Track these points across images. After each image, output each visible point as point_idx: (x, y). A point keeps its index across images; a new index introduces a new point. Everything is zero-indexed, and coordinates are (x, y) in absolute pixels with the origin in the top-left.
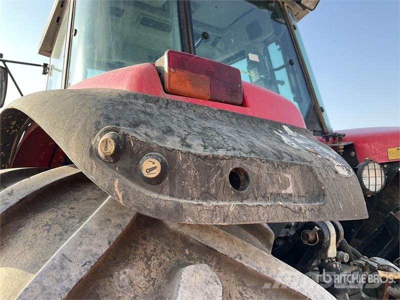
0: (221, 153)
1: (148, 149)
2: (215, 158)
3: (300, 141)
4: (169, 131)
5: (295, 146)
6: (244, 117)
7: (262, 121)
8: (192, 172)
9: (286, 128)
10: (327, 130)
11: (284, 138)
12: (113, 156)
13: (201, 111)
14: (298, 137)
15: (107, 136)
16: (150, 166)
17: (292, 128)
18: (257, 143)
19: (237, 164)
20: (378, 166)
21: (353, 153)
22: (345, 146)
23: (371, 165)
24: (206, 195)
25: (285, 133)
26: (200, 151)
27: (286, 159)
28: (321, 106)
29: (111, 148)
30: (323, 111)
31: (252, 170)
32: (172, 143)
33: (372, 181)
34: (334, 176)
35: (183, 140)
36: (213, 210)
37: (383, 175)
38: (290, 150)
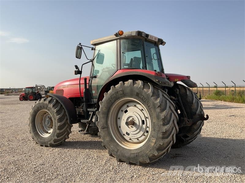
4: (160, 80)
6: (162, 77)
15: (157, 80)
20: (173, 82)
24: (163, 84)
27: (167, 82)
37: (174, 84)
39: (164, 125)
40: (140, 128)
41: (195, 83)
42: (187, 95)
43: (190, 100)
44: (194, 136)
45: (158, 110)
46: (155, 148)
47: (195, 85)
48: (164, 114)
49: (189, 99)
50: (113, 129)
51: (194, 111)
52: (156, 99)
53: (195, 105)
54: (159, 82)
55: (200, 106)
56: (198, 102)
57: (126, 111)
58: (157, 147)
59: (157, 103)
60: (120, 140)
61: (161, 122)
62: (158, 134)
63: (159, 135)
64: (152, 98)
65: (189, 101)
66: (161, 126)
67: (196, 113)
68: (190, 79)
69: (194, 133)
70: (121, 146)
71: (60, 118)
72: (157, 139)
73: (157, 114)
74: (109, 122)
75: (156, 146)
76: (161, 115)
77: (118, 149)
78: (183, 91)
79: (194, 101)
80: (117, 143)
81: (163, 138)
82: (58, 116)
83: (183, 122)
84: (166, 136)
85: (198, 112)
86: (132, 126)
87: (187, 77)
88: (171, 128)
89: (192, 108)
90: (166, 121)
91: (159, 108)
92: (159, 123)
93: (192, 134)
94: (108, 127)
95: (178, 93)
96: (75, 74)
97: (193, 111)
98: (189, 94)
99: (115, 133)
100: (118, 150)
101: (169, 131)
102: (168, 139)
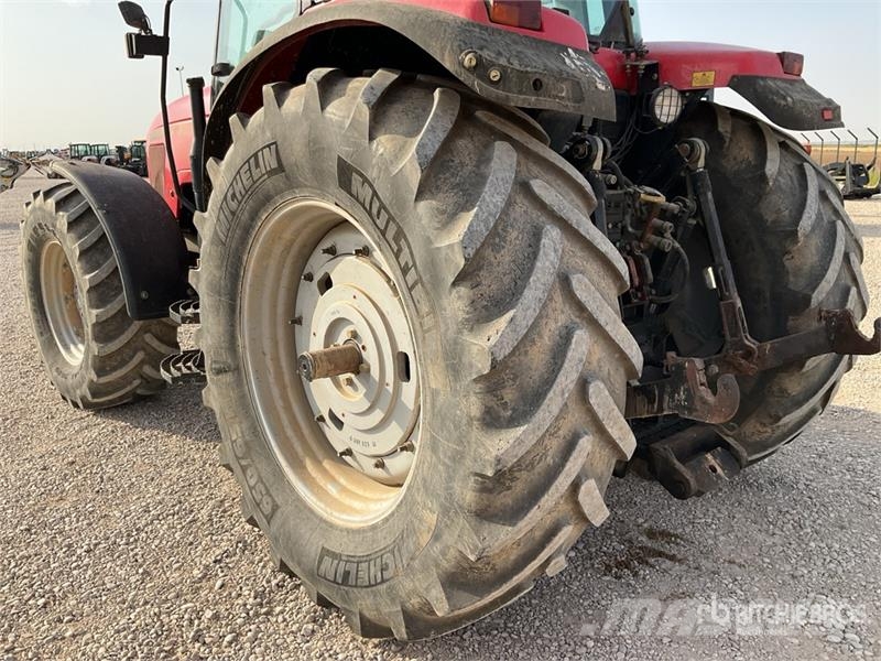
0: (529, 69)
1: (493, 65)
2: (527, 72)
3: (578, 63)
4: (499, 54)
5: (573, 66)
6: (541, 41)
7: (554, 44)
8: (514, 79)
9: (570, 50)
10: (634, 41)
11: (567, 60)
12: (475, 67)
13: (513, 37)
14: (578, 59)
15: (470, 56)
16: (495, 75)
17: (575, 51)
18: (549, 63)
19: (537, 76)
20: (675, 93)
21: (656, 75)
22: (647, 66)
23: (667, 92)
24: (520, 92)
25: (569, 55)
26: (518, 67)
27: (565, 75)
28: (631, 6)
29: (474, 63)
30: (632, 14)
31: (545, 80)
32: (503, 61)
33: (665, 109)
34: (593, 89)
35: (508, 61)
36: (524, 99)
37: (680, 104)
38: (568, 70)
39: (492, 420)
40: (386, 401)
41: (830, 102)
42: (763, 178)
43: (779, 211)
44: (778, 432)
45: (456, 303)
46: (437, 565)
47: (827, 115)
48: (493, 340)
49: (776, 206)
50: (271, 379)
51: (796, 284)
52: (448, 218)
53: (806, 250)
54: (480, 68)
55: (846, 257)
56: (833, 225)
57: (326, 284)
58: (445, 564)
59: (451, 246)
60: (299, 449)
61: (473, 399)
62: (450, 479)
63: (457, 486)
64: (422, 205)
65: (770, 217)
66: (470, 423)
67: (808, 300)
68: (803, 76)
69: (779, 419)
70: (292, 490)
71: (98, 285)
72: (445, 511)
73: (451, 334)
74: (244, 340)
75: (444, 554)
76: (475, 349)
77: (279, 501)
78: (743, 151)
79: (806, 222)
80: (278, 466)
81: (484, 515)
82: (88, 277)
83: (675, 390)
84: (506, 499)
85: (821, 294)
86: (353, 376)
87: (782, 56)
88: (554, 445)
89: (787, 263)
90: (509, 395)
91: (463, 290)
92: (457, 406)
93: (767, 421)
94: (237, 369)
95: (701, 163)
96: (130, 57)
97: (791, 286)
98: (780, 173)
99: (279, 403)
100: (275, 508)
101: (533, 464)
102: (521, 524)
